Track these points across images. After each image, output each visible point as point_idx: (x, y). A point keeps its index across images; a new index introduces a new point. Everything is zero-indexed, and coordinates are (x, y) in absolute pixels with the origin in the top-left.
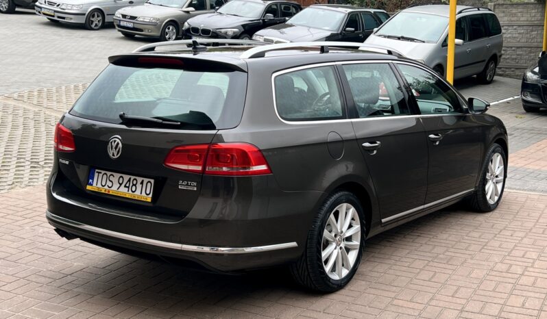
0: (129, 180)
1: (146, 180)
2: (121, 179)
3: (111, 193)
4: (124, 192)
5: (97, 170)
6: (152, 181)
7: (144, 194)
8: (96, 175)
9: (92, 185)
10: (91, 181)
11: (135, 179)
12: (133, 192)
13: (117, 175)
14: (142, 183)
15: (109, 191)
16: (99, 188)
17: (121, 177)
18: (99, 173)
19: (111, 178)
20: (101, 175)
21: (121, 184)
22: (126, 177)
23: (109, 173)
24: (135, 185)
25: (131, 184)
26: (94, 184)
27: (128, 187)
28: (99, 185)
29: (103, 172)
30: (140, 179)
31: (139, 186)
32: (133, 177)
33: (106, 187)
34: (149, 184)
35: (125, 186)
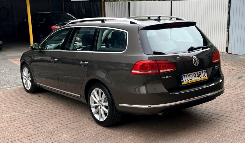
0: (198, 74)
1: (203, 71)
2: (195, 74)
3: (193, 82)
4: (197, 79)
5: (183, 75)
6: (205, 70)
7: (204, 77)
8: (183, 77)
9: (183, 82)
10: (182, 80)
11: (200, 72)
12: (201, 77)
13: (192, 74)
14: (202, 73)
15: (192, 81)
16: (187, 82)
17: (194, 73)
18: (184, 76)
19: (191, 76)
20: (186, 76)
21: (195, 77)
22: (196, 73)
23: (189, 74)
24: (200, 75)
25: (199, 75)
26: (184, 81)
27: (198, 76)
28: (187, 81)
29: (186, 75)
30: (201, 72)
31: (202, 74)
32: (199, 72)
33: (190, 80)
34: (205, 72)
35: (197, 77)
